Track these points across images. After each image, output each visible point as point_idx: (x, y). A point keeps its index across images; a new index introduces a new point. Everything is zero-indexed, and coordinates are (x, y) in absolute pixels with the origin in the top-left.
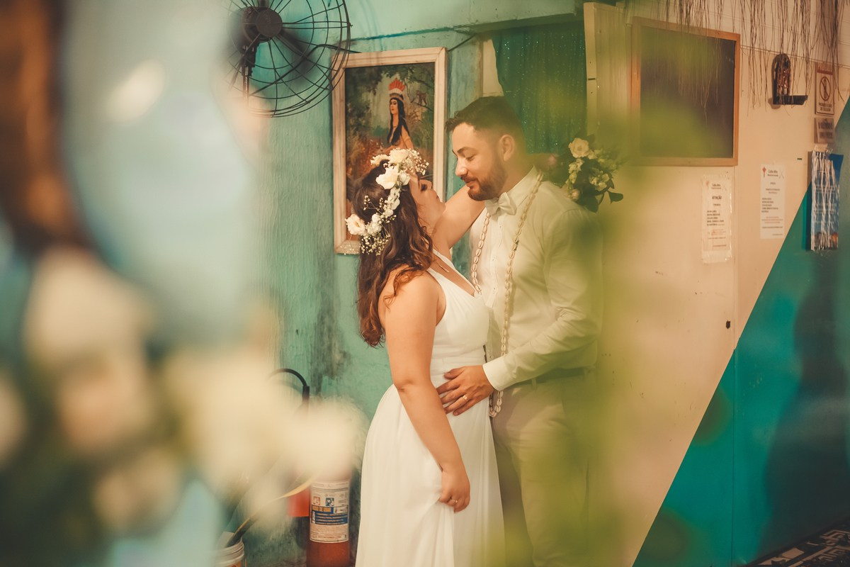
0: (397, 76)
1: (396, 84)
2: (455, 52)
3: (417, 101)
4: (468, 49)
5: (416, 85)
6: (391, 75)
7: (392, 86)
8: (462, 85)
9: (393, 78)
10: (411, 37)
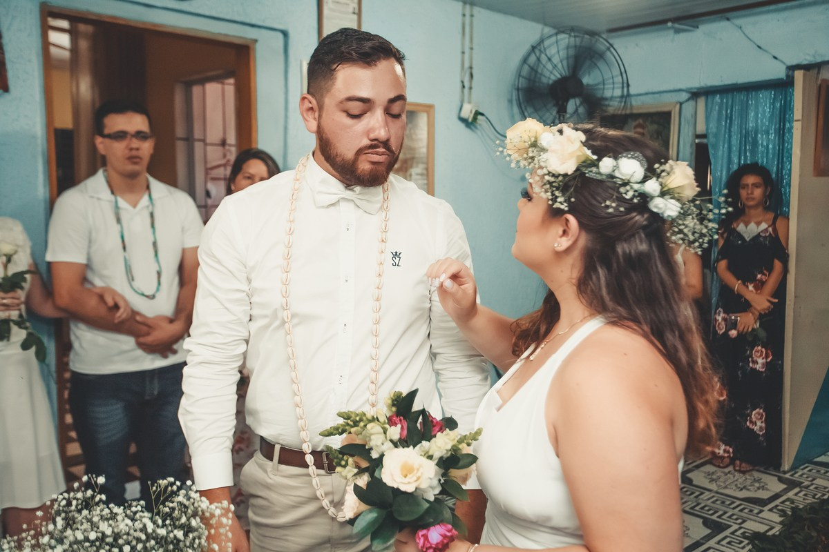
0: (641, 121)
1: (639, 126)
2: (684, 106)
3: (655, 136)
4: (692, 103)
5: (655, 127)
6: (635, 120)
7: (635, 127)
8: (687, 126)
9: (637, 122)
10: (651, 96)
